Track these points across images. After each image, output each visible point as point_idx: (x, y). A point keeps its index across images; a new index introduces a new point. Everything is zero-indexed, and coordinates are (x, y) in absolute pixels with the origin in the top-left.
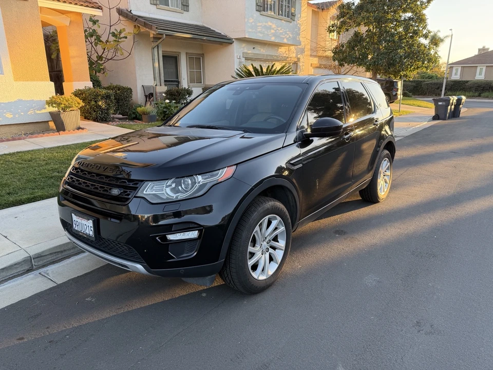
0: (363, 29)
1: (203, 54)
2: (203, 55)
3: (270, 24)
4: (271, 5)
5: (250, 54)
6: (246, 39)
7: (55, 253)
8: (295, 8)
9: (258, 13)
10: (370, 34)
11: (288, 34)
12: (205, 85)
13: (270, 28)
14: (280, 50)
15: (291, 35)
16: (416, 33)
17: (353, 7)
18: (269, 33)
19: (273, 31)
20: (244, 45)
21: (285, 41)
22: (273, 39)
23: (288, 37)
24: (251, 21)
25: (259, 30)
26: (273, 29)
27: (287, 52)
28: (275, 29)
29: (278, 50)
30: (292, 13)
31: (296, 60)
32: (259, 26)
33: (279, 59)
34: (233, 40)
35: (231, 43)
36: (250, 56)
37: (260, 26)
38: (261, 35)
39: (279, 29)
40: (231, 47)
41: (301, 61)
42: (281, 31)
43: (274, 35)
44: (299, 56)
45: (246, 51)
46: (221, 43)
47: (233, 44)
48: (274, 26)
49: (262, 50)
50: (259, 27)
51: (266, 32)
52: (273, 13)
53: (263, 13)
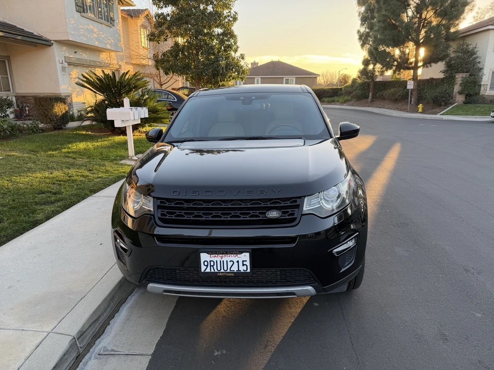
0: (181, 41)
1: (9, 56)
2: (8, 58)
3: (92, 27)
4: (90, 6)
5: (72, 59)
6: (70, 42)
7: (93, 322)
8: (113, 13)
9: (78, 14)
10: (190, 46)
11: (110, 40)
12: (16, 93)
13: (92, 32)
14: (101, 56)
15: (113, 41)
16: (230, 47)
17: (168, 18)
18: (92, 37)
19: (95, 35)
20: (64, 48)
21: (108, 47)
22: (97, 44)
23: (110, 42)
24: (73, 22)
25: (82, 33)
26: (95, 33)
27: (108, 59)
28: (97, 33)
29: (100, 56)
30: (111, 18)
31: (118, 67)
32: (81, 28)
33: (102, 65)
34: (52, 42)
35: (50, 46)
36: (73, 61)
37: (83, 28)
38: (85, 39)
39: (101, 33)
40: (49, 49)
41: (122, 68)
42: (103, 36)
43: (97, 39)
44: (120, 63)
45: (67, 55)
46: (35, 45)
47: (52, 47)
48: (95, 30)
49: (84, 55)
50: (82, 30)
51: (88, 36)
52: (93, 16)
53: (83, 14)
